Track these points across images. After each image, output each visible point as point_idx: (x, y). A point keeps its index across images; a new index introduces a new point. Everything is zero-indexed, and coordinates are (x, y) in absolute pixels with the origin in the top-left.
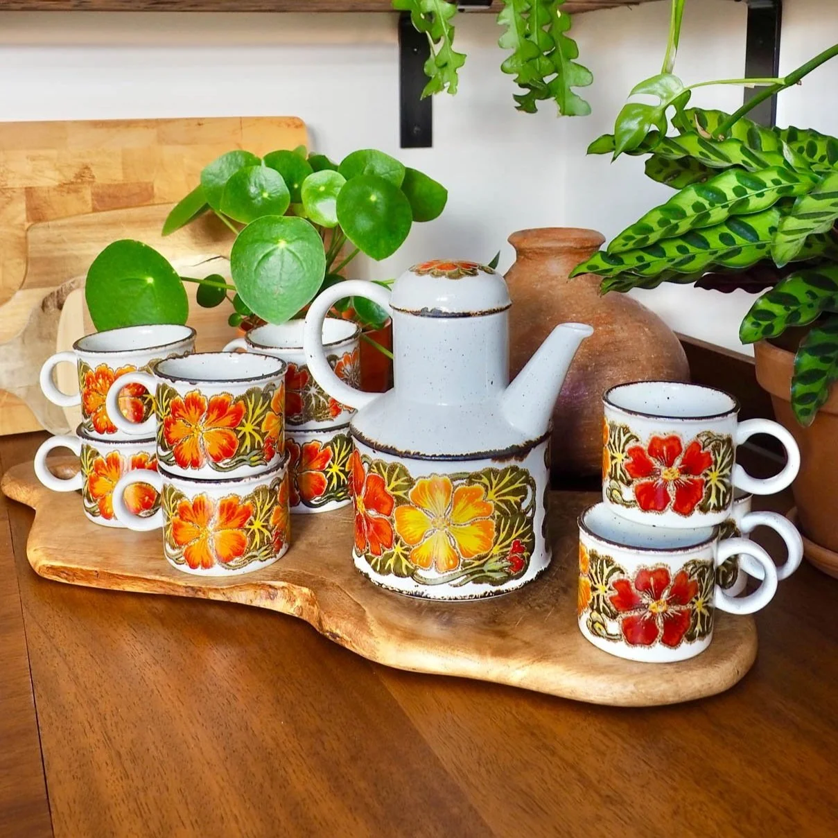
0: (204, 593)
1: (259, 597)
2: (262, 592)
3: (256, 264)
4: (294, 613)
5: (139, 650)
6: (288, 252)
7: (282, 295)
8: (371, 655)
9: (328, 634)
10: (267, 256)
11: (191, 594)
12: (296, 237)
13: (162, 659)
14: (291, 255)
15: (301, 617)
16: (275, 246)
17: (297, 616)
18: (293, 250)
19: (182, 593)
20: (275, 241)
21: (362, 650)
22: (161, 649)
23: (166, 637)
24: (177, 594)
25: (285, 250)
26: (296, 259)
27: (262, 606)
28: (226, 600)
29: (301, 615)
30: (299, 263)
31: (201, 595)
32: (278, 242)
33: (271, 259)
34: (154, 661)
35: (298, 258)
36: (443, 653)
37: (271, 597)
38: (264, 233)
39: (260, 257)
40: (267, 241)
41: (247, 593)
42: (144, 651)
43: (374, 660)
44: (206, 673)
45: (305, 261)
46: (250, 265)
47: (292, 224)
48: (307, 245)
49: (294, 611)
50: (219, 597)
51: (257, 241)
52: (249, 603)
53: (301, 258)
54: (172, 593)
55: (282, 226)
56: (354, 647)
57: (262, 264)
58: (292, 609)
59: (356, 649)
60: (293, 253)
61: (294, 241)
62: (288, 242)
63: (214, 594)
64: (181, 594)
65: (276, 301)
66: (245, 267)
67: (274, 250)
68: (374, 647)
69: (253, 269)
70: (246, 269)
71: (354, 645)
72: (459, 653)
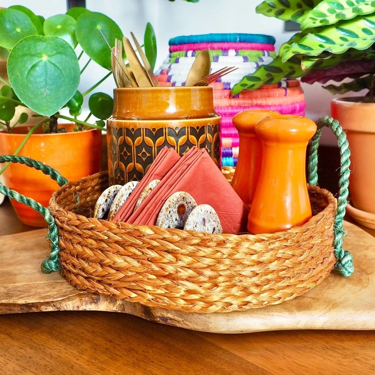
0: (37, 307)
1: (84, 303)
2: (87, 299)
3: (26, 73)
4: (117, 310)
5: (3, 362)
6: (50, 64)
7: (49, 95)
8: (203, 327)
9: (158, 319)
10: (34, 67)
11: (25, 310)
12: (55, 52)
13: (28, 365)
14: (52, 65)
15: (123, 312)
16: (40, 59)
17: (120, 312)
18: (54, 62)
19: (17, 310)
20: (39, 55)
21: (195, 326)
22: (21, 357)
23: (21, 347)
24: (13, 312)
25: (47, 62)
26: (57, 69)
27: (88, 309)
28: (56, 310)
29: (124, 310)
30: (59, 71)
31: (34, 310)
32: (42, 56)
33: (37, 69)
34: (22, 368)
35: (58, 68)
36: (262, 316)
37: (96, 301)
38: (31, 49)
39: (30, 67)
40: (33, 55)
41: (74, 301)
42: (8, 361)
43: (208, 331)
44: (74, 368)
45: (64, 69)
46: (22, 73)
47: (52, 42)
48: (64, 57)
49: (117, 309)
50: (50, 309)
51: (25, 55)
52: (76, 309)
53: (60, 68)
54: (8, 312)
55: (44, 44)
56: (186, 325)
57: (32, 72)
58: (115, 308)
59: (188, 325)
60: (54, 64)
61: (54, 55)
62: (49, 56)
63: (45, 307)
64: (16, 312)
65: (45, 99)
66: (19, 74)
67: (39, 62)
68: (206, 321)
69: (25, 76)
70: (19, 77)
71: (187, 323)
72: (273, 313)
